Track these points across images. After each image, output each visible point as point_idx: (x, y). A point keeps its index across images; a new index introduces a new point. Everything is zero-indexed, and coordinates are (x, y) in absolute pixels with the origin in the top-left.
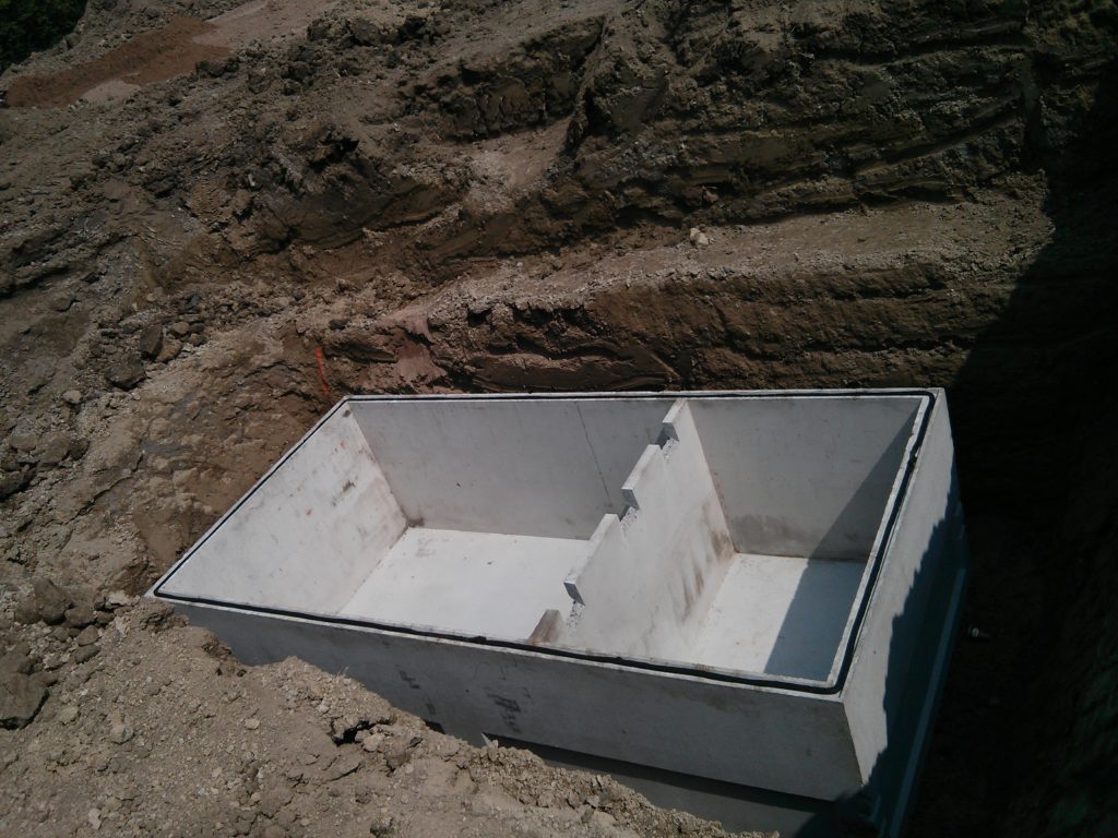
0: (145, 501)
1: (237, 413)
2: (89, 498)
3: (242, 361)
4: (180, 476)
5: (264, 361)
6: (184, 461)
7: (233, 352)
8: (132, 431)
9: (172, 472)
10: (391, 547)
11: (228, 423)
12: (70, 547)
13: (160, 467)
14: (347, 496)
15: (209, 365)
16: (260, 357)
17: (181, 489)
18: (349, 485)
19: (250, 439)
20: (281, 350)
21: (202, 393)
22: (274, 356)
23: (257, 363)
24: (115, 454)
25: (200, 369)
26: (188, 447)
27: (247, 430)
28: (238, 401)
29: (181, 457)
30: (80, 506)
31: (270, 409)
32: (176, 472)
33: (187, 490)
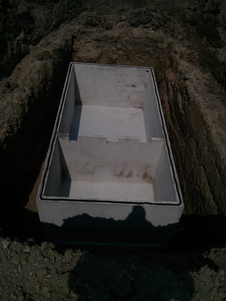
0: (108, 50)
1: (144, 52)
2: (98, 39)
3: (156, 41)
4: (121, 52)
5: (160, 46)
6: (124, 50)
7: (156, 38)
8: (120, 34)
9: (120, 50)
10: (134, 107)
11: (140, 52)
12: (87, 44)
13: (118, 47)
14: (132, 88)
15: (149, 36)
16: (160, 44)
17: (117, 55)
18: (134, 86)
19: (142, 59)
20: (166, 47)
21: (141, 40)
22: (163, 47)
23: (159, 45)
24: (111, 35)
25: (146, 35)
26: (127, 48)
27: (143, 57)
28: (147, 49)
29: (124, 49)
30: (96, 39)
31: (152, 57)
32: (121, 51)
33: (119, 56)
